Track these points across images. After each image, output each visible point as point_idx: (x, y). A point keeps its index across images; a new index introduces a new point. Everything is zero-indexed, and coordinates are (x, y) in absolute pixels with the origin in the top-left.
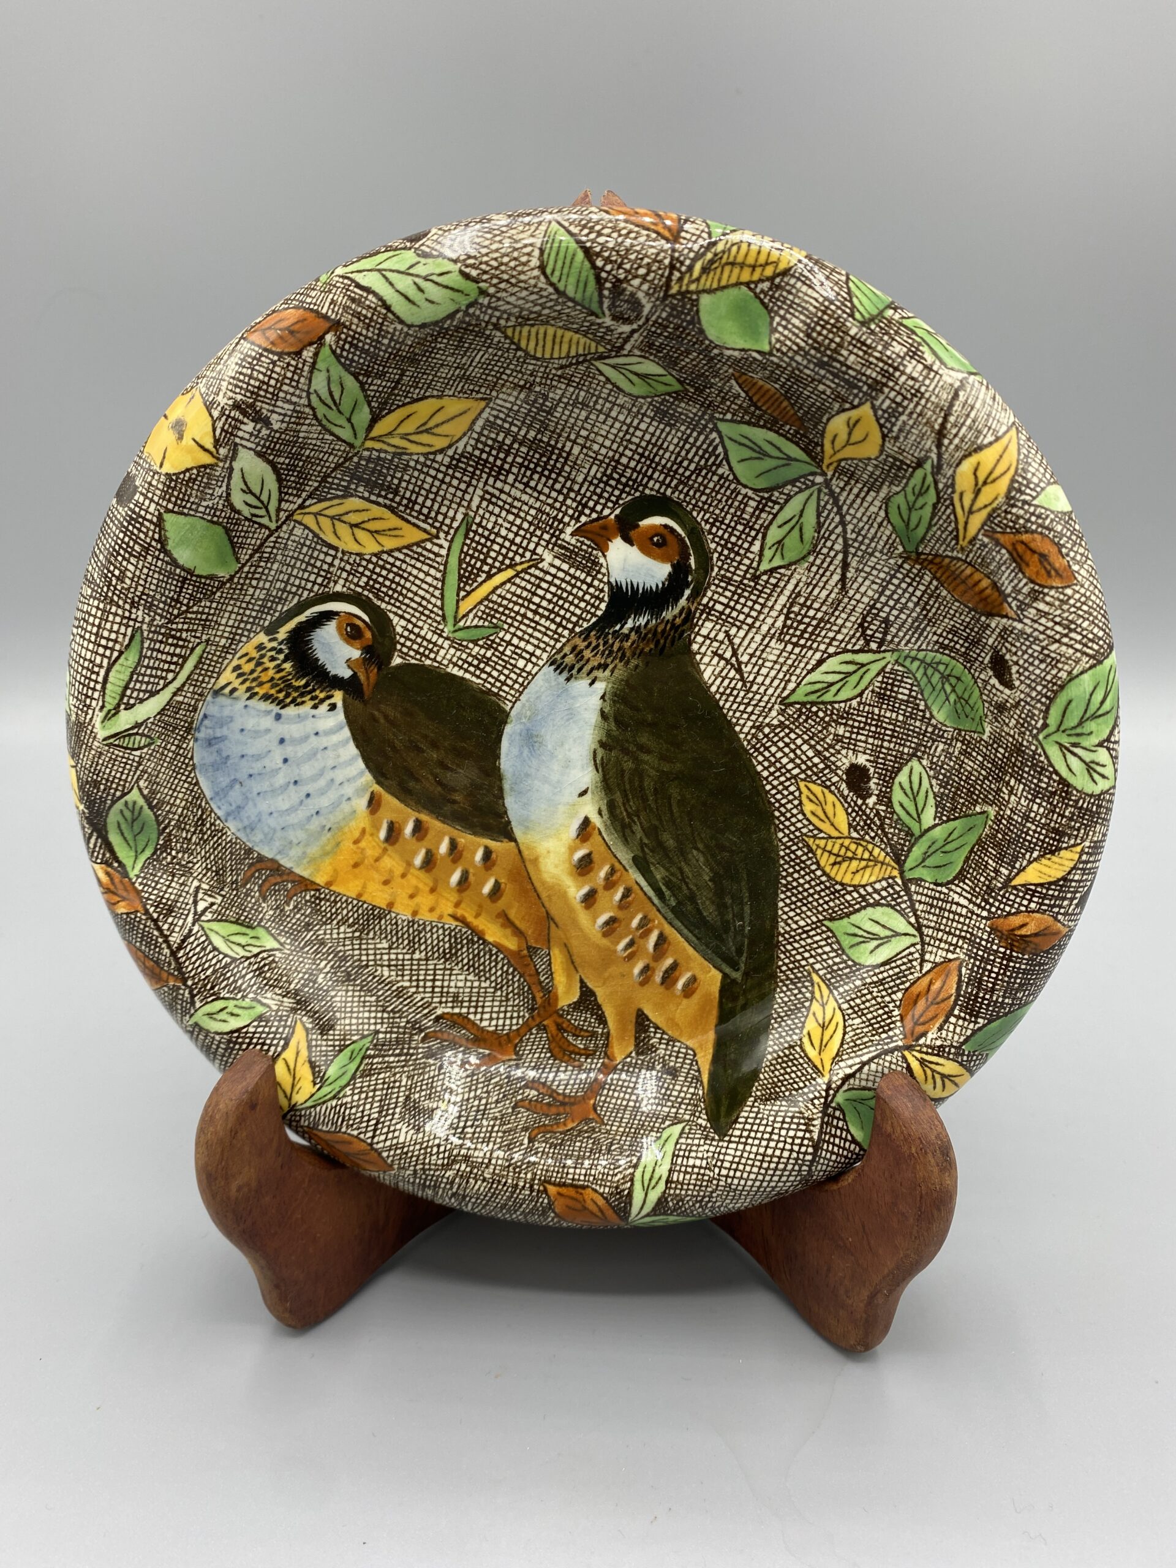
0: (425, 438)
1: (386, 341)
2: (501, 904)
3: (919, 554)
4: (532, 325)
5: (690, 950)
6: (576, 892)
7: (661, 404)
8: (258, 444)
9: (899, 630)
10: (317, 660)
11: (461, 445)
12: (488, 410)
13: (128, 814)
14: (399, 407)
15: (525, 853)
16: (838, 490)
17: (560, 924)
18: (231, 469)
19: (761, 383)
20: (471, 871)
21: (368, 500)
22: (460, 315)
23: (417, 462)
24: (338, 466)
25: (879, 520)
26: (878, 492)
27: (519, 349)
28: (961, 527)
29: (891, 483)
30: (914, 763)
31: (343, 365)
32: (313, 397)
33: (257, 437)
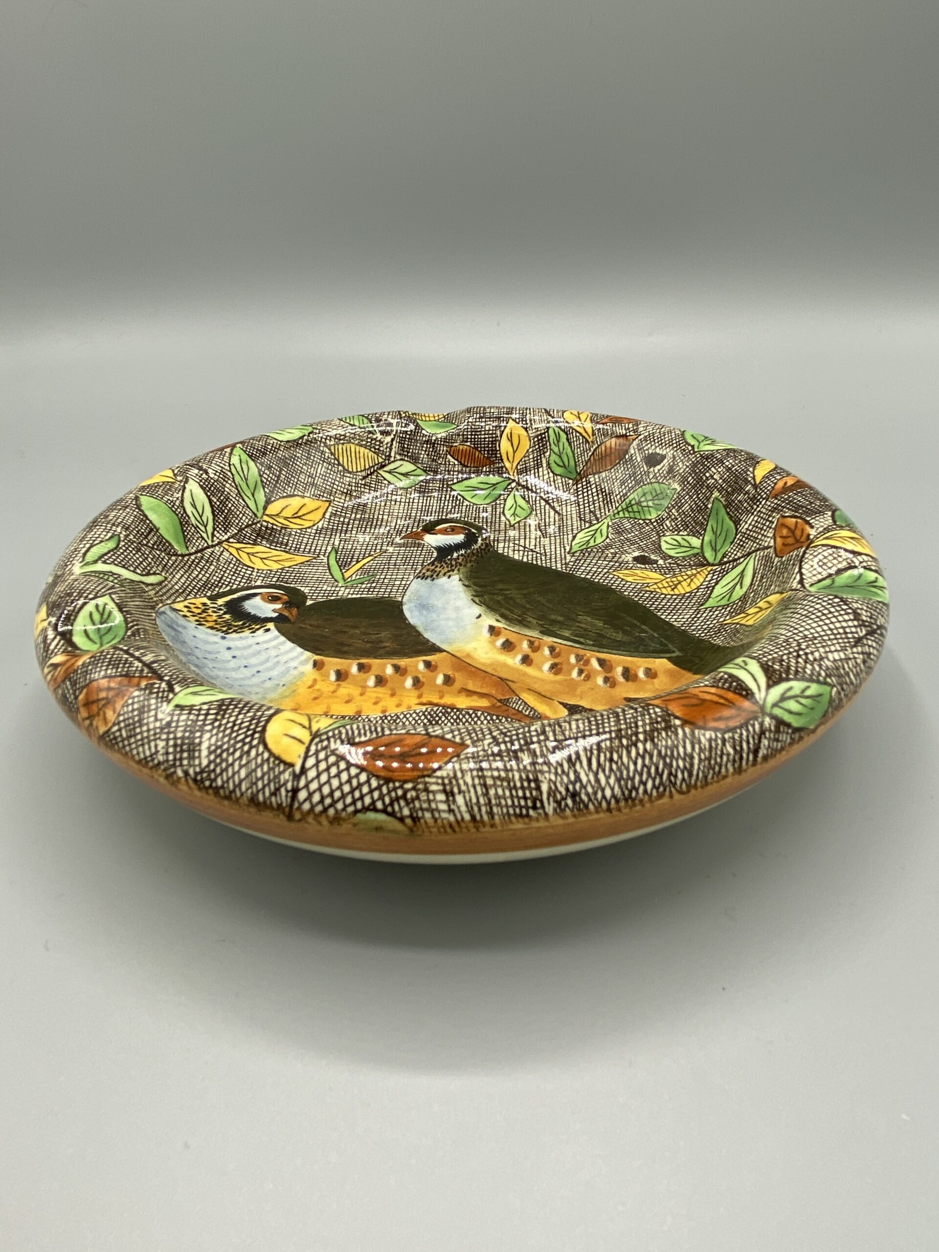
0: (298, 521)
1: (270, 447)
2: (458, 685)
3: (579, 474)
4: (343, 444)
5: (629, 659)
6: (514, 661)
7: (420, 488)
8: (201, 481)
9: (600, 510)
10: (250, 613)
11: (320, 525)
12: (330, 508)
13: (97, 617)
14: (280, 498)
15: (458, 654)
16: (525, 483)
17: (515, 680)
18: (184, 488)
19: (461, 447)
20: (420, 676)
21: (269, 548)
24: (248, 526)
25: (552, 479)
26: (542, 466)
27: (339, 464)
30: (663, 539)
31: (248, 455)
32: (232, 467)
33: (200, 477)
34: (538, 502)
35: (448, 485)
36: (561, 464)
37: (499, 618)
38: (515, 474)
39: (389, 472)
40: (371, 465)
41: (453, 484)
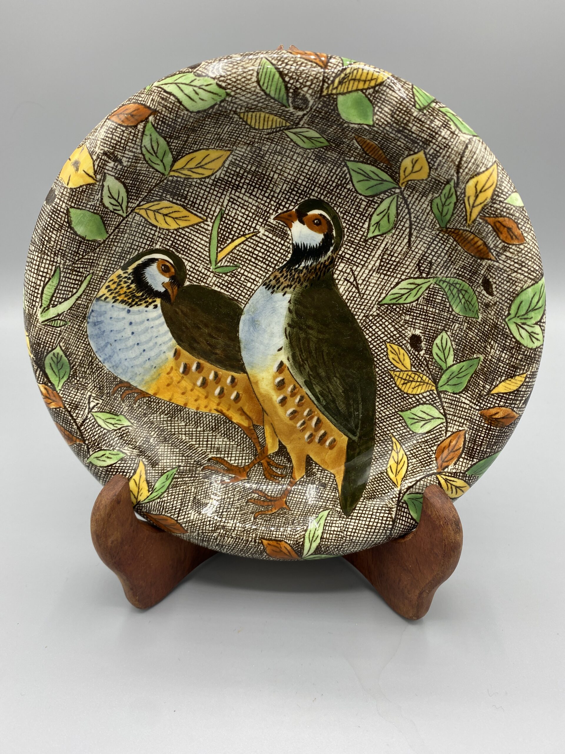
0: (200, 170)
1: (180, 120)
2: (240, 404)
3: (447, 228)
4: (253, 112)
5: (333, 426)
6: (277, 398)
7: (318, 152)
8: (116, 173)
9: (437, 267)
10: (148, 283)
11: (218, 174)
12: (231, 156)
13: (55, 359)
14: (187, 154)
15: (252, 379)
16: (407, 196)
17: (269, 413)
18: (103, 186)
19: (368, 141)
20: (225, 388)
21: (172, 202)
22: (217, 106)
23: (196, 182)
24: (157, 185)
25: (427, 211)
26: (427, 197)
27: (247, 124)
28: (468, 214)
29: (434, 192)
30: (444, 334)
31: (158, 132)
32: (144, 149)
33: (115, 169)
34: (404, 220)
35: (344, 159)
36: (441, 210)
37: (290, 357)
38: (404, 185)
39: (295, 133)
40: (278, 126)
41: (349, 161)
